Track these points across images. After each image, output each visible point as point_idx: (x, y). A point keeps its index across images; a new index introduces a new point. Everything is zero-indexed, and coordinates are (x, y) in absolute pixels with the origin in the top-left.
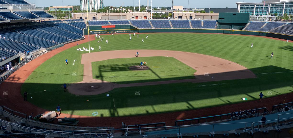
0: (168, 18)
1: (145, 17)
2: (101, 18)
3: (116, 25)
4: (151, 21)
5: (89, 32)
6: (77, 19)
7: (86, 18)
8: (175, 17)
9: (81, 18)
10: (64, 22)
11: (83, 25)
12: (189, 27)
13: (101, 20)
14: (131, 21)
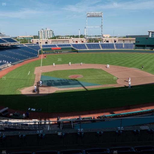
0: (99, 42)
1: (83, 42)
2: (51, 43)
3: (62, 47)
4: (86, 44)
5: (43, 52)
6: (34, 43)
7: (40, 43)
8: (103, 41)
9: (37, 43)
10: (25, 46)
11: (39, 48)
12: (114, 48)
13: (51, 44)
14: (72, 45)
